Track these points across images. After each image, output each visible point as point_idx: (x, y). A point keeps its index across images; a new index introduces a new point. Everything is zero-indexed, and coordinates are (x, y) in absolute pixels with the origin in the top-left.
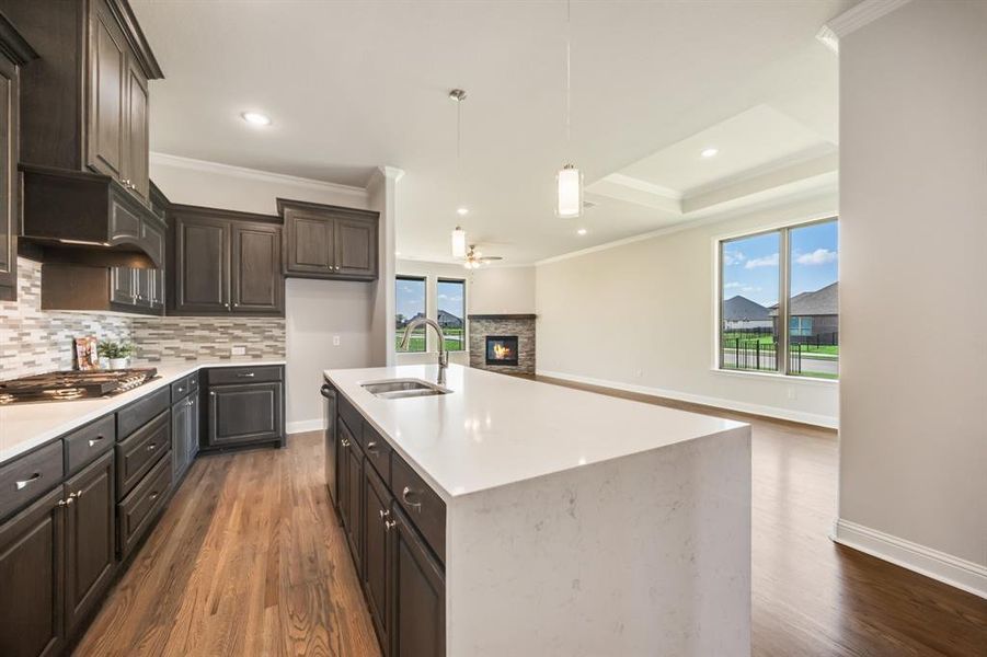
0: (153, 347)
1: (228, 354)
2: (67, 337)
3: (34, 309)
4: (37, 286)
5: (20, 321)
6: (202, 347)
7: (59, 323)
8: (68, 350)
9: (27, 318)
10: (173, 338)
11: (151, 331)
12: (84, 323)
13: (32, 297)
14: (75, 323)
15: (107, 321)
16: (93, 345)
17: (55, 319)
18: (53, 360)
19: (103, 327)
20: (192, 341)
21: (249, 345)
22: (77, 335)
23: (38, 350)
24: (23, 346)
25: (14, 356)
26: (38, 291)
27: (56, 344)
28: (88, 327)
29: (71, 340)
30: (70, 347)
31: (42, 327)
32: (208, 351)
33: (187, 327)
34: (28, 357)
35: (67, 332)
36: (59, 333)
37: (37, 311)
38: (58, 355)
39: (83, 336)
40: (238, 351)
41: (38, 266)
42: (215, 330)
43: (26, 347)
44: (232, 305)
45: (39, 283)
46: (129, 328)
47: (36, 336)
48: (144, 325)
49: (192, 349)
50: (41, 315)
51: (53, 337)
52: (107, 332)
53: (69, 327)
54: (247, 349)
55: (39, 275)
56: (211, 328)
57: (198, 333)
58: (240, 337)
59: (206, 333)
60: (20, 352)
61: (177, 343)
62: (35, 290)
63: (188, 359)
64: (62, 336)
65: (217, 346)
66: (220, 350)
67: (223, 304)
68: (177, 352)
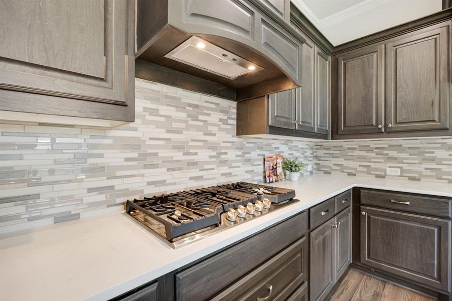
0: (327, 163)
1: (382, 173)
2: (258, 155)
3: (230, 136)
4: (233, 119)
5: (219, 144)
6: (360, 166)
7: (252, 145)
8: (260, 165)
9: (224, 142)
10: (338, 157)
11: (325, 151)
12: (273, 146)
13: (229, 127)
14: (266, 145)
15: (294, 144)
16: (280, 161)
17: (248, 143)
18: (247, 172)
19: (290, 149)
20: (353, 160)
21: (405, 166)
22: (267, 154)
23: (234, 165)
24: (220, 162)
25: (213, 169)
26: (235, 122)
27: (249, 160)
28: (278, 148)
29: (262, 157)
30: (262, 162)
31: (237, 149)
32: (365, 170)
33: (349, 149)
34: (225, 169)
35: (258, 152)
36: (252, 152)
37: (233, 137)
38: (250, 168)
39: (271, 155)
40: (393, 171)
41: (234, 104)
42: (371, 150)
43: (225, 162)
44: (386, 126)
45: (235, 117)
46: (312, 149)
47: (232, 155)
48: (321, 147)
49: (351, 166)
50: (236, 139)
51: (247, 156)
52: (293, 152)
53: (261, 148)
54: (403, 171)
55: (235, 111)
56: (368, 149)
57: (356, 153)
58: (396, 158)
59: (363, 153)
60: (218, 166)
61: (341, 161)
62: (230, 121)
63: (350, 174)
64: (254, 155)
65: (373, 165)
66: (376, 169)
67: (377, 125)
68: (342, 169)
